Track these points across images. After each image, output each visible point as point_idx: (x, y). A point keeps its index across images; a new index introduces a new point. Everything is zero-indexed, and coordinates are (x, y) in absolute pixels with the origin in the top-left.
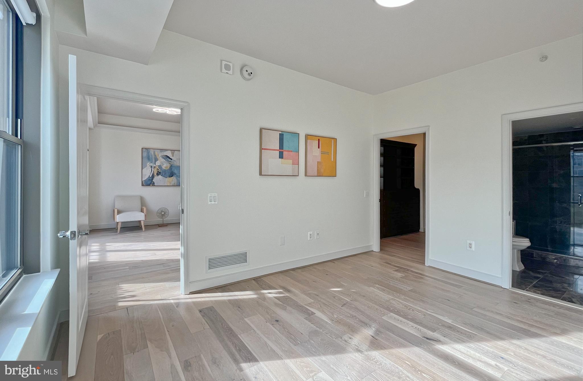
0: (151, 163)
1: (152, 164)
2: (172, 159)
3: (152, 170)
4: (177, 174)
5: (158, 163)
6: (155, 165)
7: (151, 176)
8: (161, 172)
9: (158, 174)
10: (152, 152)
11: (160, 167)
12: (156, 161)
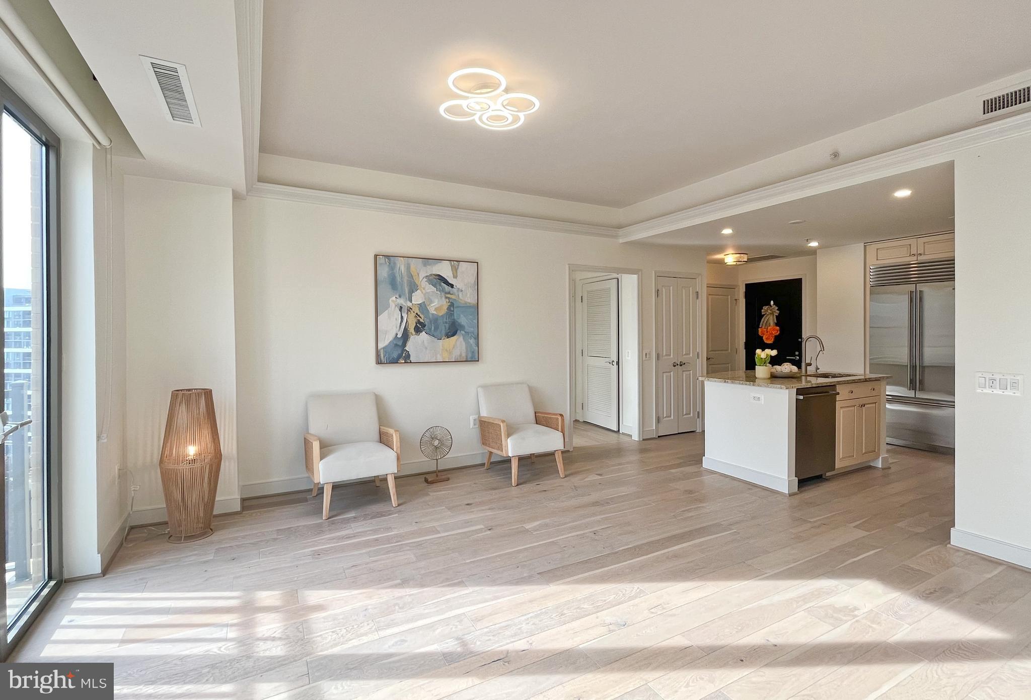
0: (400, 296)
1: (401, 301)
2: (452, 286)
3: (402, 317)
4: (467, 329)
5: (418, 298)
6: (409, 304)
7: (400, 336)
8: (426, 323)
9: (418, 330)
10: (401, 265)
11: (423, 307)
12: (413, 292)
